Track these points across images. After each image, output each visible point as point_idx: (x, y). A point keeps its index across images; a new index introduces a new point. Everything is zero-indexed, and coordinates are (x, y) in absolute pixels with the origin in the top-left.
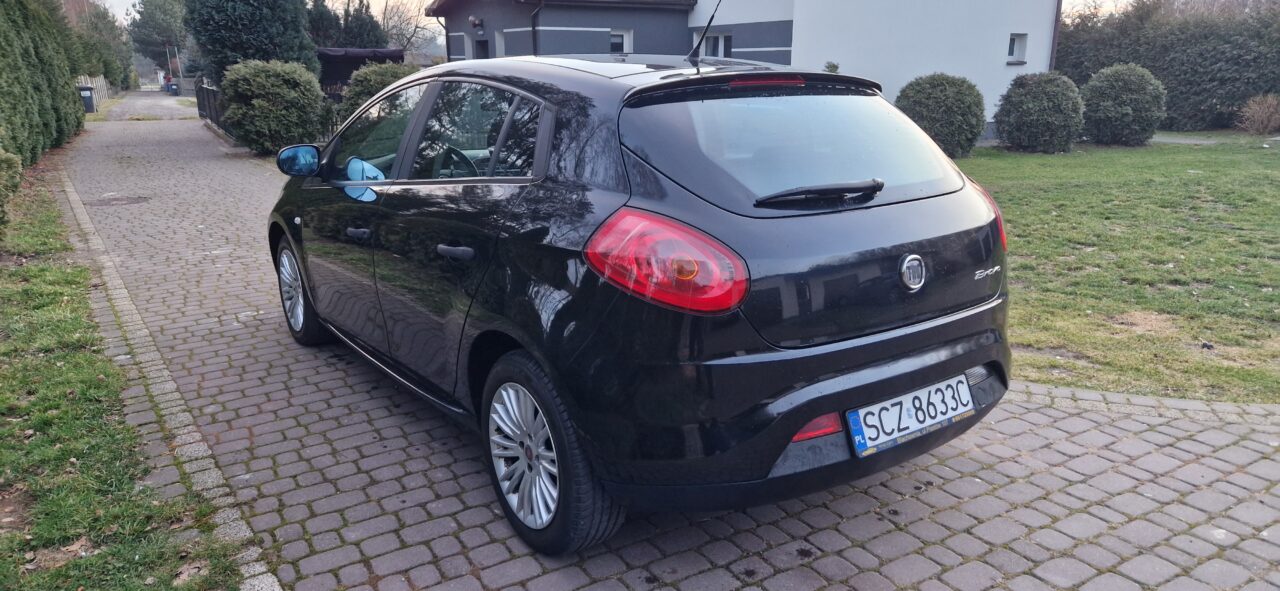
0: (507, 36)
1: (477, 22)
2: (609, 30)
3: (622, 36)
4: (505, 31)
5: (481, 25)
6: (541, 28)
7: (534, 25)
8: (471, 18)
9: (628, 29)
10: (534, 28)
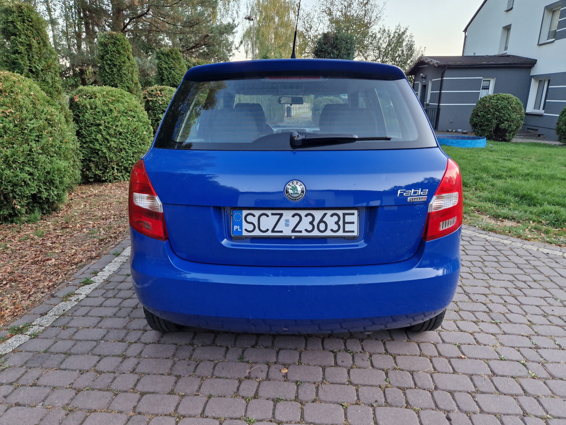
0: (433, 82)
1: (424, 76)
2: (482, 78)
3: (490, 81)
4: (433, 80)
5: (425, 78)
6: (445, 78)
7: (442, 77)
8: (421, 74)
9: (493, 78)
10: (442, 78)
